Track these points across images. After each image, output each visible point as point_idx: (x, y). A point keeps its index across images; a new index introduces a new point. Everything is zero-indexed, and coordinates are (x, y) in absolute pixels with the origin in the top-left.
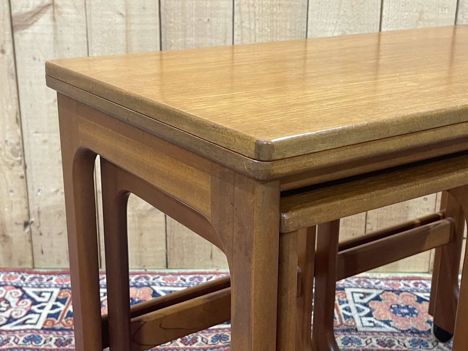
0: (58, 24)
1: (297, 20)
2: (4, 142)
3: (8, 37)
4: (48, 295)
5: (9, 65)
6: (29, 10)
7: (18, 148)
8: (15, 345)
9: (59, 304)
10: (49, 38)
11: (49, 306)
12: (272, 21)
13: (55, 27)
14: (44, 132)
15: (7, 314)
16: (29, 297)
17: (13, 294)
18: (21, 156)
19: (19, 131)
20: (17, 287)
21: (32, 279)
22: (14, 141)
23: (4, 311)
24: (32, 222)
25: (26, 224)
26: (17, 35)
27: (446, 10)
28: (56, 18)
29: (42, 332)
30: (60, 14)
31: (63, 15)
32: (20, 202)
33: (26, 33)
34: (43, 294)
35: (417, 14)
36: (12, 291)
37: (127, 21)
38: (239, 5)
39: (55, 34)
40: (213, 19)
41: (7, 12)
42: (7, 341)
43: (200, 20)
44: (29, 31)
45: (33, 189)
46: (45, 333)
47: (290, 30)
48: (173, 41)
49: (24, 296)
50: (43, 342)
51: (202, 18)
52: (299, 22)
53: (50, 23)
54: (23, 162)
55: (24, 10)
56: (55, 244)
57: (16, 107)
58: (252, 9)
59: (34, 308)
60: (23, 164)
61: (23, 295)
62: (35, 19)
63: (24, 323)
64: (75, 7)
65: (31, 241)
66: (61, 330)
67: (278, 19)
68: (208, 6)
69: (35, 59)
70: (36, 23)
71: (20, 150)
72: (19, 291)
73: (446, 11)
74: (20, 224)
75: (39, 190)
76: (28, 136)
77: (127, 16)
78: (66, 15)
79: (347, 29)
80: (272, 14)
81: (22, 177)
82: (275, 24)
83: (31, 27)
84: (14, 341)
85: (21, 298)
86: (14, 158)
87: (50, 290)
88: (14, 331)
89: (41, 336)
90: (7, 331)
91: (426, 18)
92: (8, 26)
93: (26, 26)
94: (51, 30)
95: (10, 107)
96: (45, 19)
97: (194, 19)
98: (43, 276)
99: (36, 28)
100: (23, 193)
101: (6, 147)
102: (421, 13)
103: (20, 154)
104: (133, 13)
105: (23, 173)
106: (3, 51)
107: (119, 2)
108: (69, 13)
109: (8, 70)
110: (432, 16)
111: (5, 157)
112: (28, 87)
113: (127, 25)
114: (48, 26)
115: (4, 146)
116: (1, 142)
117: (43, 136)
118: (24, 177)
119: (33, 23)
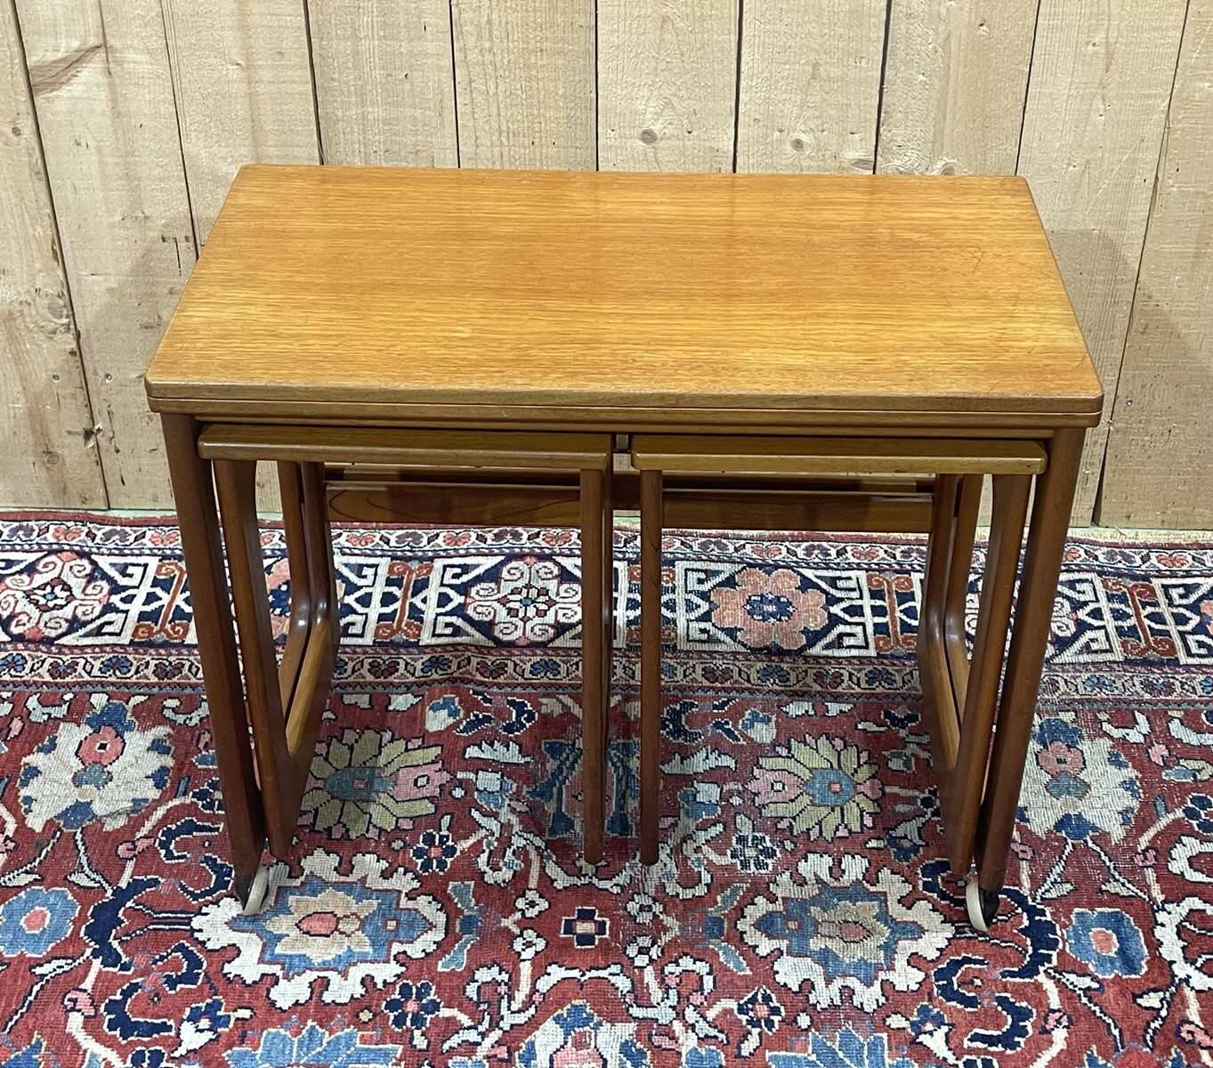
0: (117, 81)
1: (577, 78)
2: (33, 290)
3: (25, 107)
4: (138, 571)
5: (30, 155)
6: (60, 56)
7: (61, 302)
8: (87, 678)
9: (158, 591)
10: (102, 107)
11: (141, 595)
12: (528, 79)
13: (112, 86)
14: (107, 274)
15: (68, 612)
16: (105, 576)
17: (75, 569)
18: (67, 317)
19: (60, 273)
20: (82, 555)
21: (107, 536)
22: (53, 289)
23: (62, 607)
24: (99, 430)
25: (88, 434)
26: (39, 100)
27: (864, 61)
28: (113, 71)
29: (130, 649)
30: (120, 63)
31: (126, 66)
32: (74, 396)
33: (57, 97)
34: (130, 570)
35: (809, 69)
36: (73, 563)
37: (249, 77)
38: (464, 49)
39: (114, 100)
40: (415, 74)
41: (18, 60)
42: (73, 666)
43: (390, 75)
44: (64, 92)
45: (95, 373)
46: (137, 653)
47: (564, 96)
48: (340, 114)
49: (96, 574)
50: (133, 669)
51: (393, 73)
53: (102, 79)
54: (72, 326)
55: (51, 57)
56: (145, 469)
57: (50, 232)
58: (488, 57)
59: (115, 599)
60: (73, 331)
61: (93, 571)
62: (74, 72)
63: (98, 632)
64: (149, 51)
65: (99, 463)
66: (165, 645)
67: (540, 75)
68: (403, 50)
69: (78, 144)
70: (74, 80)
71: (65, 306)
72: (85, 562)
73: (863, 65)
74: (77, 433)
75: (107, 376)
76: (79, 281)
77: (248, 69)
78: (132, 66)
79: (675, 95)
80: (528, 67)
81: (73, 353)
82: (534, 83)
83: (64, 87)
84: (84, 668)
85: (91, 578)
86: (56, 320)
87: (142, 560)
88: (82, 649)
89: (130, 657)
90: (71, 648)
91: (824, 75)
92: (23, 87)
93: (55, 84)
94: (104, 94)
95: (39, 229)
96: (90, 73)
97: (377, 73)
98: (128, 529)
99: (74, 89)
100: (78, 380)
101: (38, 299)
102: (816, 66)
103: (65, 313)
104: (260, 63)
105: (74, 345)
106: (16, 131)
107: (230, 39)
108: (138, 60)
109: (30, 163)
110: (835, 72)
111: (38, 318)
112: (70, 195)
113: (250, 83)
114: (98, 85)
115: (34, 300)
116: (29, 291)
117: (105, 281)
118: (77, 353)
119: (69, 80)
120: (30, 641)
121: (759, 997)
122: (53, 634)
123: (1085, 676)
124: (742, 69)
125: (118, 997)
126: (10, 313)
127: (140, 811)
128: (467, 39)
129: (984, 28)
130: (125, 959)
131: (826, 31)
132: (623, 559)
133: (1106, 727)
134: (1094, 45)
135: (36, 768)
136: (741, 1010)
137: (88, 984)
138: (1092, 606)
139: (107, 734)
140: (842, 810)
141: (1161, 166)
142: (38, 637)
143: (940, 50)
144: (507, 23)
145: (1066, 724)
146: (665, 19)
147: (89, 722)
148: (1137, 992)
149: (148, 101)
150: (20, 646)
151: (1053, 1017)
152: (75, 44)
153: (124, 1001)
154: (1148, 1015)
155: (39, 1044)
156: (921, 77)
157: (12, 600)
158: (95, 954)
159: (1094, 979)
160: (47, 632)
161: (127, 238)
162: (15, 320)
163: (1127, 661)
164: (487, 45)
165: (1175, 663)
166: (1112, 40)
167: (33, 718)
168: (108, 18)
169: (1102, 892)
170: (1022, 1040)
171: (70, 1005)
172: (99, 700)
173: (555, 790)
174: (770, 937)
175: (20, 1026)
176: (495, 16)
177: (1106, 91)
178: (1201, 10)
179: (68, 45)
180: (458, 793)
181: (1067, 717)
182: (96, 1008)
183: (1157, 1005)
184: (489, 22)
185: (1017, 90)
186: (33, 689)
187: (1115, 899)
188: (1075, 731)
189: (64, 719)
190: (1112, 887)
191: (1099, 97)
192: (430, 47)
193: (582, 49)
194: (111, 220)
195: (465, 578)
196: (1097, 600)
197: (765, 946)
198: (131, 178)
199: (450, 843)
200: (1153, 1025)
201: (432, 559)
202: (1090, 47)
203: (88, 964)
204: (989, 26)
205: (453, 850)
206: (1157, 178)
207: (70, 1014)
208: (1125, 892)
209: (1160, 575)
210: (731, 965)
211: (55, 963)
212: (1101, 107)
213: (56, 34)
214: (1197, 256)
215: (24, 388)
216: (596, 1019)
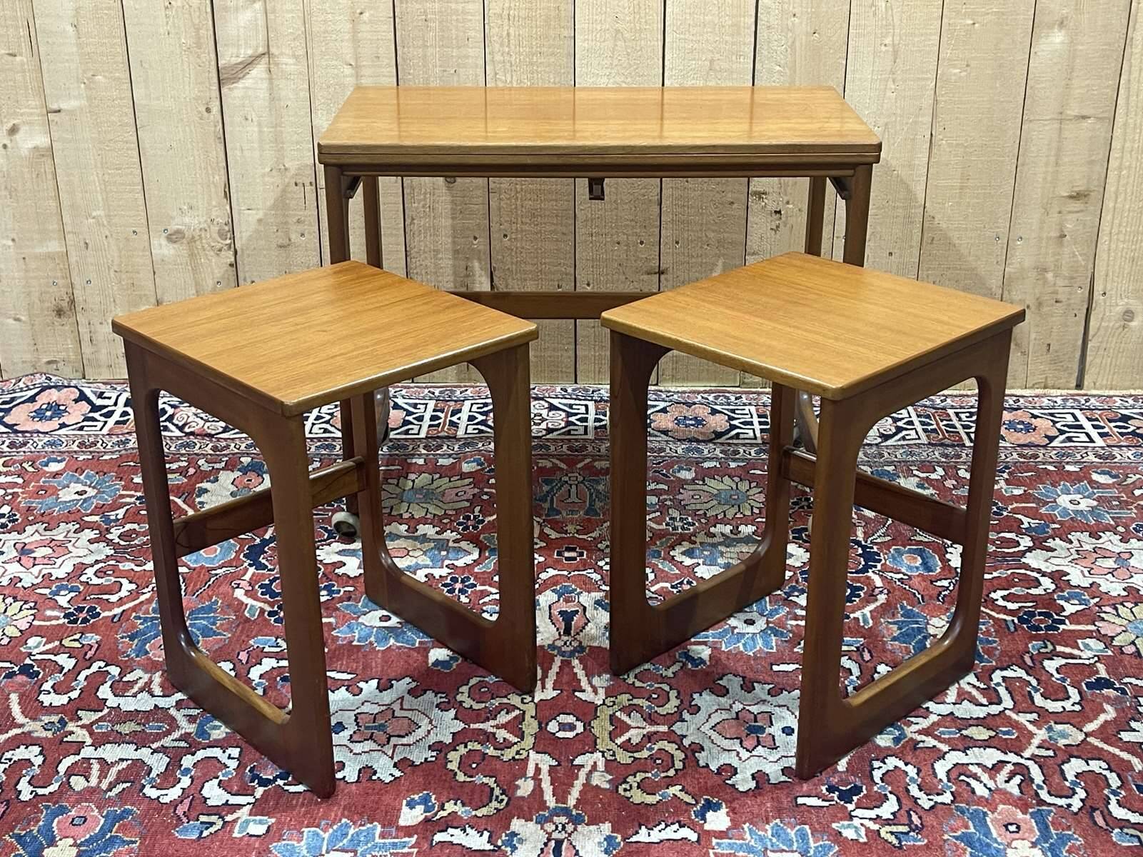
0: (275, 77)
1: (562, 71)
2: (209, 220)
3: (215, 93)
5: (216, 126)
6: (240, 60)
7: (227, 228)
8: (236, 451)
10: (263, 94)
12: (532, 72)
13: (271, 79)
14: (258, 209)
15: (222, 424)
18: (230, 239)
19: (228, 208)
22: (222, 219)
23: (218, 421)
26: (224, 90)
27: (742, 57)
28: (272, 70)
30: (277, 64)
31: (280, 66)
33: (236, 88)
35: (707, 63)
37: (357, 73)
38: (492, 53)
39: (271, 89)
40: (461, 70)
41: (214, 63)
42: (228, 447)
43: (445, 71)
44: (240, 84)
45: (245, 280)
47: (555, 83)
51: (448, 69)
52: (564, 73)
53: (265, 75)
54: (232, 245)
55: (234, 60)
57: (224, 178)
58: (507, 58)
60: (233, 249)
62: (248, 71)
64: (295, 57)
67: (539, 69)
68: (454, 54)
69: (247, 119)
70: (248, 76)
71: (229, 231)
73: (742, 60)
75: (253, 282)
76: (239, 214)
77: (357, 68)
78: (284, 66)
79: (623, 82)
80: (532, 64)
81: (231, 265)
82: (535, 75)
83: (242, 81)
84: (235, 447)
86: (221, 241)
88: (233, 439)
90: (225, 439)
91: (718, 68)
92: (216, 80)
93: (235, 79)
94: (265, 85)
95: (217, 177)
96: (258, 71)
97: (437, 70)
99: (247, 82)
100: (233, 284)
101: (212, 227)
102: (712, 61)
103: (229, 236)
104: (364, 63)
105: (233, 259)
106: (208, 110)
107: (347, 50)
108: (288, 63)
109: (215, 132)
110: (725, 65)
111: (210, 240)
112: (238, 153)
113: (357, 77)
114: (262, 79)
115: (209, 227)
116: (205, 221)
117: (257, 214)
118: (234, 265)
119: (244, 76)
120: (198, 435)
121: (685, 582)
122: (213, 432)
123: (901, 451)
124: (666, 64)
125: (267, 582)
126: (193, 237)
128: (494, 46)
129: (816, 35)
130: (270, 567)
131: (718, 39)
132: (592, 400)
133: (915, 472)
134: (885, 45)
135: (206, 489)
136: (672, 587)
137: (247, 577)
138: (906, 420)
139: (252, 475)
140: (739, 506)
141: (934, 127)
142: (204, 433)
143: (789, 50)
144: (519, 35)
145: (889, 472)
146: (617, 31)
147: (239, 470)
148: (933, 580)
149: (291, 92)
150: (191, 437)
151: (877, 591)
152: (250, 52)
153: (271, 584)
154: (940, 589)
155: (216, 602)
156: (778, 68)
157: (186, 417)
158: (250, 565)
159: (905, 575)
160: (209, 431)
161: (273, 183)
162: (195, 242)
163: (929, 444)
164: (507, 50)
165: (964, 445)
166: (896, 42)
167: (202, 468)
168: (271, 35)
169: (911, 540)
170: (857, 600)
171: (235, 586)
172: (246, 460)
173: (549, 498)
174: (692, 558)
175: (204, 593)
176: (512, 31)
177: (894, 76)
178: (951, 22)
179: (246, 52)
180: (485, 497)
181: (890, 469)
182: (253, 588)
183: (948, 585)
184: (508, 34)
185: (839, 76)
186: (201, 456)
187: (920, 543)
188: (895, 474)
189: (223, 469)
190: (918, 538)
191: (891, 80)
192: (471, 52)
193: (566, 52)
194: (263, 171)
195: (485, 409)
196: (910, 417)
197: (688, 561)
198: (278, 140)
199: (481, 518)
200: (943, 593)
201: (463, 401)
202: (883, 47)
203: (246, 570)
204: (819, 34)
205: (483, 521)
206: (931, 134)
207: (236, 590)
208: (926, 540)
209: (952, 407)
210: (666, 569)
211: (224, 569)
212: (893, 87)
213: (239, 46)
214: (962, 188)
215: (197, 292)
216: (578, 590)
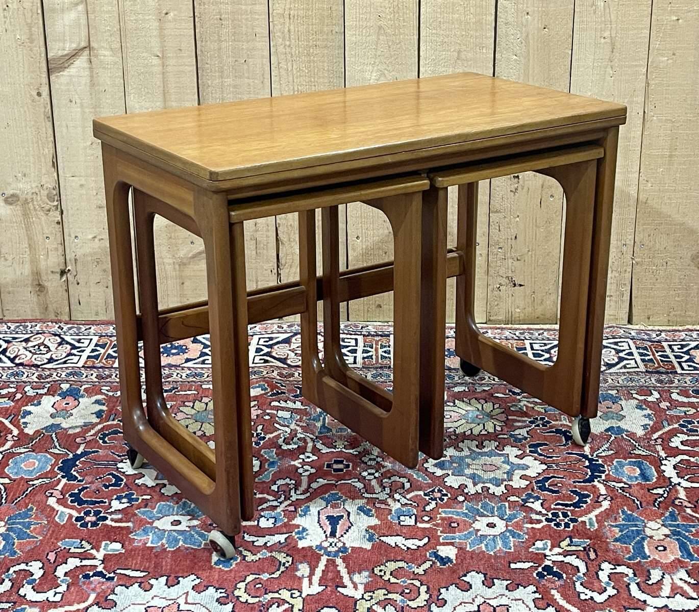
0: (94, 66)
1: (335, 61)
2: (40, 185)
3: (45, 80)
4: (87, 342)
5: (45, 108)
6: (66, 52)
7: (54, 192)
8: (58, 378)
9: (98, 348)
10: (85, 80)
11: (89, 350)
12: (309, 62)
13: (91, 69)
14: (80, 176)
15: (48, 356)
16: (68, 343)
17: (52, 340)
18: (57, 201)
19: (55, 174)
20: (55, 335)
21: (70, 329)
22: (51, 184)
23: (44, 354)
24: (69, 270)
25: (63, 273)
26: (52, 78)
27: (484, 49)
28: (92, 60)
29: (83, 369)
30: (96, 56)
31: (99, 57)
32: (57, 249)
33: (62, 75)
34: (82, 341)
35: (456, 54)
36: (50, 338)
37: (163, 63)
38: (275, 46)
39: (92, 77)
40: (250, 60)
41: (43, 55)
42: (50, 375)
43: (236, 61)
44: (65, 73)
45: (70, 235)
46: (86, 370)
47: (328, 70)
48: (209, 82)
49: (63, 342)
50: (84, 376)
51: (239, 60)
52: (336, 62)
53: (86, 65)
54: (59, 207)
55: (60, 53)
56: (92, 295)
57: (52, 151)
58: (288, 50)
59: (74, 351)
60: (59, 209)
61: (62, 341)
62: (72, 61)
63: (65, 362)
64: (111, 49)
65: (67, 291)
66: (101, 367)
67: (315, 59)
68: (244, 47)
69: (71, 101)
70: (72, 66)
71: (56, 194)
72: (57, 338)
73: (484, 51)
74: (57, 273)
75: (76, 237)
76: (65, 180)
77: (163, 58)
78: (102, 57)
79: (385, 69)
80: (309, 55)
81: (58, 223)
82: (312, 64)
83: (67, 70)
84: (57, 375)
85: (60, 344)
86: (50, 203)
87: (90, 337)
88: (55, 369)
89: (83, 372)
90: (49, 369)
91: (463, 57)
92: (45, 70)
93: (62, 68)
94: (87, 73)
95: (46, 150)
96: (81, 62)
97: (230, 60)
98: (81, 326)
99: (72, 71)
100: (60, 239)
101: (42, 191)
102: (459, 52)
103: (56, 199)
104: (169, 55)
105: (59, 219)
106: (39, 94)
107: (155, 43)
108: (105, 55)
109: (44, 112)
110: (470, 55)
111: (40, 202)
112: (64, 130)
113: (163, 66)
114: (84, 68)
115: (40, 191)
116: (37, 186)
117: (79, 180)
118: (60, 223)
119: (69, 66)
120: (26, 365)
121: (436, 490)
122: (39, 363)
123: (623, 377)
124: (421, 54)
125: (76, 491)
126: (26, 200)
127: (87, 427)
128: (277, 40)
129: (546, 30)
130: (79, 478)
131: (464, 33)
132: (361, 335)
133: (635, 396)
134: (604, 38)
135: (30, 411)
136: (425, 495)
137: (60, 487)
138: (627, 351)
139: (70, 400)
140: (484, 425)
141: (646, 105)
142: (31, 364)
143: (524, 42)
144: (298, 31)
145: (612, 395)
146: (380, 28)
147: (59, 395)
148: (650, 488)
150: (21, 367)
151: (601, 498)
152: (74, 46)
153: (80, 493)
154: (656, 497)
155: (32, 509)
156: (515, 57)
157: (17, 350)
158: (63, 477)
159: (625, 483)
160: (36, 362)
161: (92, 155)
162: (28, 203)
163: (647, 371)
164: (288, 43)
165: (676, 372)
166: (613, 35)
167: (27, 394)
168: (92, 32)
169: (631, 454)
170: (584, 505)
171: (49, 495)
172: (65, 386)
173: (321, 418)
174: (442, 469)
175: (22, 502)
176: (292, 27)
177: (612, 64)
178: (658, 18)
179: (69, 47)
180: (267, 417)
181: (614, 392)
182: (64, 496)
183: (662, 493)
184: (289, 31)
185: (566, 63)
186: (28, 384)
187: (639, 456)
188: (617, 397)
189: (46, 394)
190: (637, 452)
191: (609, 66)
192: (259, 45)
193: (337, 45)
194: (85, 145)
195: (271, 342)
196: (630, 349)
197: (439, 472)
199: (262, 435)
200: (659, 500)
201: (252, 336)
202: (602, 39)
203: (59, 481)
204: (548, 29)
205: (264, 438)
206: (644, 112)
207: (50, 498)
208: (644, 454)
209: (666, 340)
210: (420, 479)
211: (40, 480)
212: (611, 72)
213: (64, 41)
214: (670, 156)
215: (30, 245)
216: (344, 498)
